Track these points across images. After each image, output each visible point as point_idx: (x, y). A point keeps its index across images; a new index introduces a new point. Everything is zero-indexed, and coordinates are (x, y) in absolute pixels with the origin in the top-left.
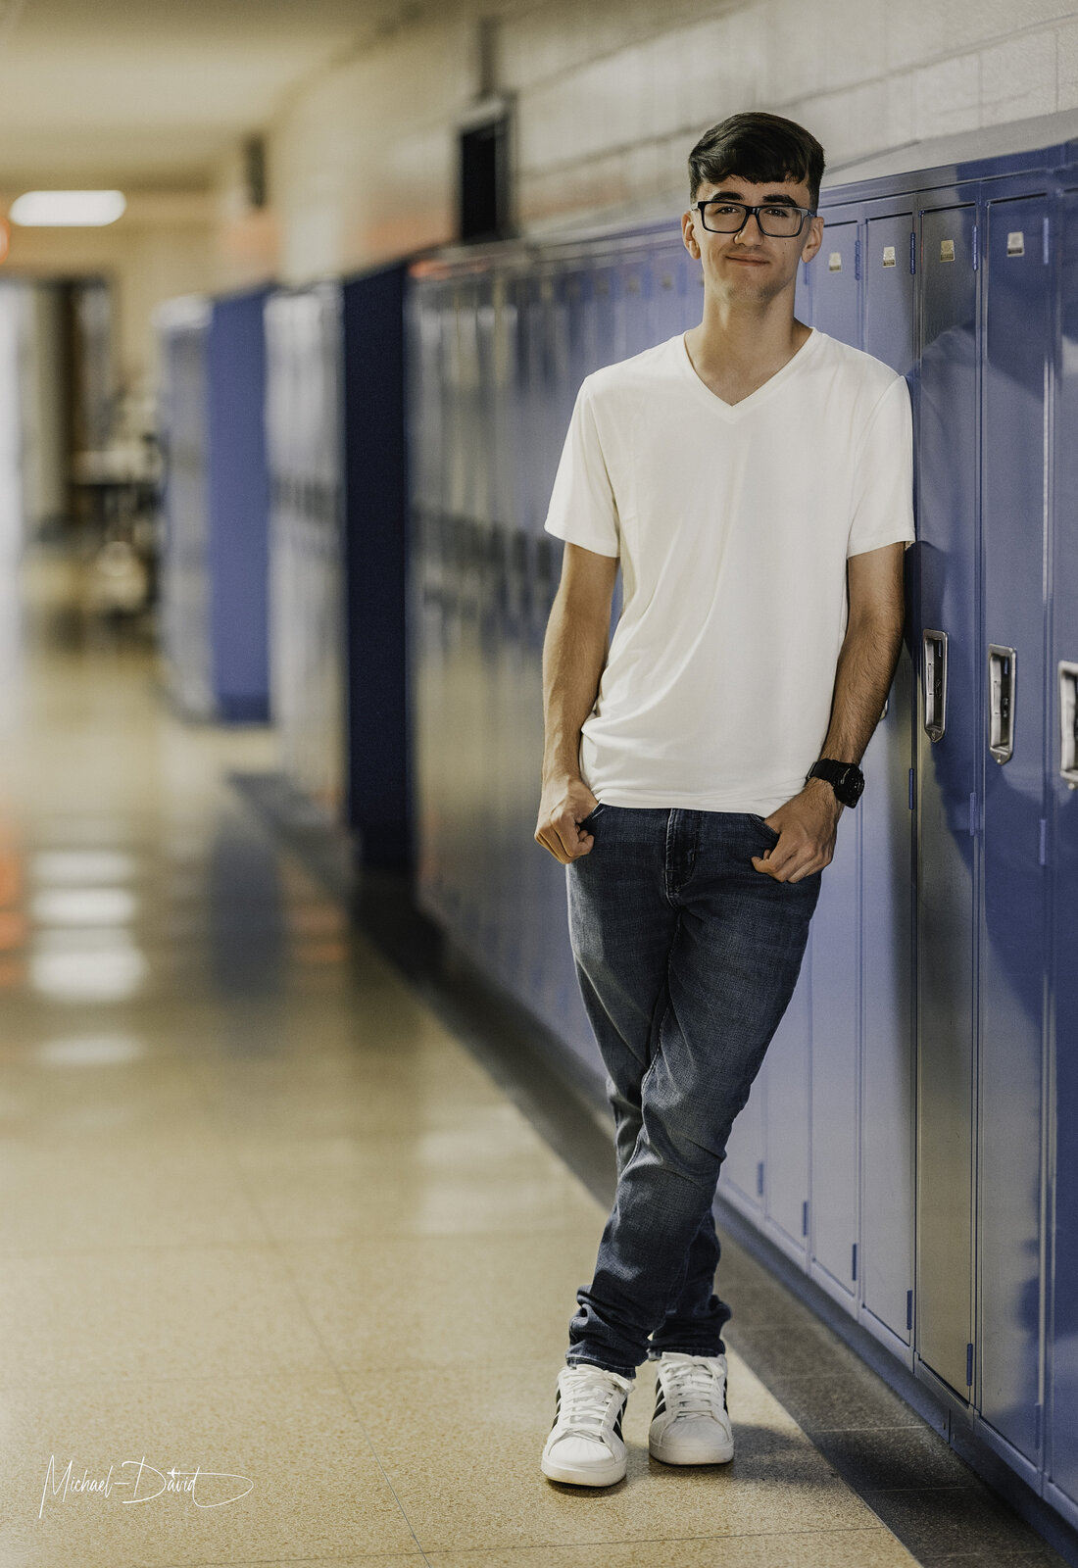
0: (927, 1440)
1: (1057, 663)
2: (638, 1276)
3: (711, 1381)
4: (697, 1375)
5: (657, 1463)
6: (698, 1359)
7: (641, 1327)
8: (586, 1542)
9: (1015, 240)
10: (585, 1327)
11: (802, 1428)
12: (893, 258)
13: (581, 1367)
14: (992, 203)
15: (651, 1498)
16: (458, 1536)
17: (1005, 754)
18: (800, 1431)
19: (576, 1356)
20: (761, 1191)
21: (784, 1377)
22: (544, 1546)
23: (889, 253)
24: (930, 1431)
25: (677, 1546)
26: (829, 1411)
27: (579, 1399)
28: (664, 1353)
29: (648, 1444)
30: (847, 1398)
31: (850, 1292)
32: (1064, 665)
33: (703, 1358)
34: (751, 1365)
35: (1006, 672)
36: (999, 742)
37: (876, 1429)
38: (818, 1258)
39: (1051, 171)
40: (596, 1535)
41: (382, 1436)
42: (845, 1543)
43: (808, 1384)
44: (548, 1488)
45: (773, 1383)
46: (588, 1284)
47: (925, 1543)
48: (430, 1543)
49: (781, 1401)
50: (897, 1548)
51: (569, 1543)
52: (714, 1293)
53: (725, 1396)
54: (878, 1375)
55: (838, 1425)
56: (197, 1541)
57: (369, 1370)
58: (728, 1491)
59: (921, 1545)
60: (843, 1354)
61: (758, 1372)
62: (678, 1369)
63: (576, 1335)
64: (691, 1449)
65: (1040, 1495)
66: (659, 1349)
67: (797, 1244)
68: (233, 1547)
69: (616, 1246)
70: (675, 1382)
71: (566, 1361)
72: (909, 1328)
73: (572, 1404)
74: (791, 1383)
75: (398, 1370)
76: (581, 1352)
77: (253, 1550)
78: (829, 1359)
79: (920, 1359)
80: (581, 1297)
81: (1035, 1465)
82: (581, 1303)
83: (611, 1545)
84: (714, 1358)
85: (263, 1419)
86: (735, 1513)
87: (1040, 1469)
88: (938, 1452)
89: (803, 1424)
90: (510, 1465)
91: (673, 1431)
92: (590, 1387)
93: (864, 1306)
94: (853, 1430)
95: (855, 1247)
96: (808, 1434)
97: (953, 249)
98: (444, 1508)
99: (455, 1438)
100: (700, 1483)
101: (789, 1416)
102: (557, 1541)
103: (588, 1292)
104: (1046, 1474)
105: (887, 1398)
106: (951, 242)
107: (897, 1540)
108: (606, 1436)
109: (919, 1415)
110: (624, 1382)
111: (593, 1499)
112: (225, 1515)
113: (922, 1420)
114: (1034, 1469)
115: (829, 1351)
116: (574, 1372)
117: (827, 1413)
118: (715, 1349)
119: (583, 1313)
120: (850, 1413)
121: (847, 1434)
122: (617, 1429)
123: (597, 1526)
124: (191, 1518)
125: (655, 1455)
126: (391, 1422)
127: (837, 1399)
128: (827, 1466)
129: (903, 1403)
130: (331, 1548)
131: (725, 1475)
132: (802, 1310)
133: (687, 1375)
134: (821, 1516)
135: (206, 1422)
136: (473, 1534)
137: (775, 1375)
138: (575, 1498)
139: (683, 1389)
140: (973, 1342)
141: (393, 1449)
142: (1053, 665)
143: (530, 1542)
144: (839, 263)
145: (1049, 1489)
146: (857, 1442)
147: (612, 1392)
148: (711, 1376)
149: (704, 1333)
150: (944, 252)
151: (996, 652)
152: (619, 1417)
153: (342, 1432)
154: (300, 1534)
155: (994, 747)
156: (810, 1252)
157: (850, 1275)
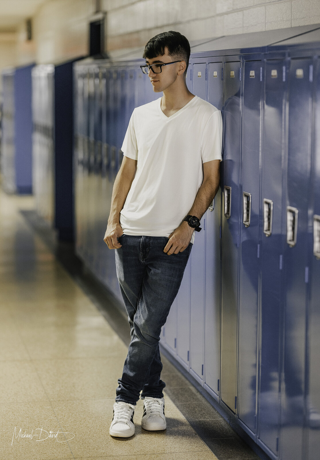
0: (223, 423)
1: (263, 199)
2: (135, 375)
3: (160, 406)
4: (155, 404)
5: (144, 430)
6: (155, 399)
7: (137, 390)
8: (122, 455)
9: (252, 73)
10: (120, 391)
11: (187, 419)
12: (216, 75)
13: (120, 403)
14: (246, 61)
15: (142, 441)
16: (85, 453)
17: (248, 224)
18: (186, 420)
19: (118, 399)
20: (175, 347)
21: (182, 403)
22: (110, 456)
23: (215, 73)
24: (224, 420)
25: (149, 456)
26: (195, 414)
27: (120, 412)
28: (145, 397)
29: (141, 424)
30: (200, 410)
31: (201, 378)
32: (265, 200)
33: (157, 399)
34: (172, 399)
35: (248, 200)
36: (246, 220)
37: (208, 420)
38: (192, 368)
39: (263, 53)
40: (126, 453)
41: (63, 421)
42: (199, 456)
43: (189, 405)
44: (111, 438)
45: (178, 405)
46: (121, 378)
47: (222, 455)
48: (77, 455)
49: (180, 411)
50: (214, 457)
51: (117, 455)
52: (160, 379)
53: (164, 410)
54: (209, 403)
55: (197, 419)
56: (8, 454)
57: (59, 401)
58: (164, 439)
59: (221, 456)
60: (199, 396)
61: (174, 401)
62: (150, 402)
63: (118, 393)
64: (153, 426)
65: (256, 442)
66: (144, 396)
67: (186, 363)
68: (18, 456)
69: (128, 366)
70: (149, 406)
71: (115, 401)
72: (218, 390)
73: (118, 414)
74: (184, 405)
75: (68, 400)
76: (119, 398)
77: (24, 457)
78: (195, 398)
79: (221, 400)
80: (119, 382)
81: (255, 434)
82: (119, 383)
83: (130, 456)
84: (160, 399)
85: (28, 416)
86: (167, 446)
87: (256, 435)
88: (227, 427)
89: (187, 418)
90: (100, 431)
91: (148, 421)
92: (122, 408)
93: (205, 383)
94: (202, 420)
95: (203, 365)
96: (188, 421)
97: (234, 74)
98: (81, 444)
99: (84, 422)
100: (157, 436)
101: (183, 415)
102: (114, 454)
103: (121, 380)
104: (258, 437)
105: (212, 410)
106: (233, 72)
107: (214, 455)
108: (128, 422)
109: (221, 415)
110: (132, 406)
111: (125, 441)
112: (16, 446)
113: (222, 417)
114: (254, 435)
115: (195, 395)
116: (118, 404)
117: (194, 414)
118: (161, 396)
119: (120, 387)
120: (201, 414)
121: (200, 421)
122: (132, 420)
123: (126, 450)
124: (6, 447)
125: (143, 428)
126: (66, 417)
127: (197, 410)
128: (194, 431)
129: (217, 411)
130: (47, 457)
131: (164, 434)
132: (187, 382)
133: (152, 403)
134: (192, 447)
135: (11, 417)
136: (89, 452)
137: (179, 402)
138: (120, 441)
139: (151, 408)
140: (237, 396)
141: (66, 425)
142: (262, 200)
143: (106, 455)
144: (201, 75)
145: (258, 441)
146: (203, 424)
147: (129, 409)
148: (159, 404)
149: (157, 391)
150: (231, 75)
151: (245, 194)
152: (132, 417)
153: (51, 420)
154: (38, 452)
155: (245, 222)
156: (190, 366)
157: (201, 374)
